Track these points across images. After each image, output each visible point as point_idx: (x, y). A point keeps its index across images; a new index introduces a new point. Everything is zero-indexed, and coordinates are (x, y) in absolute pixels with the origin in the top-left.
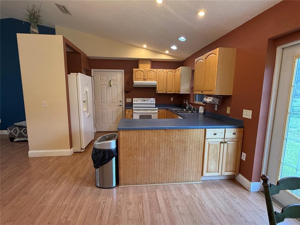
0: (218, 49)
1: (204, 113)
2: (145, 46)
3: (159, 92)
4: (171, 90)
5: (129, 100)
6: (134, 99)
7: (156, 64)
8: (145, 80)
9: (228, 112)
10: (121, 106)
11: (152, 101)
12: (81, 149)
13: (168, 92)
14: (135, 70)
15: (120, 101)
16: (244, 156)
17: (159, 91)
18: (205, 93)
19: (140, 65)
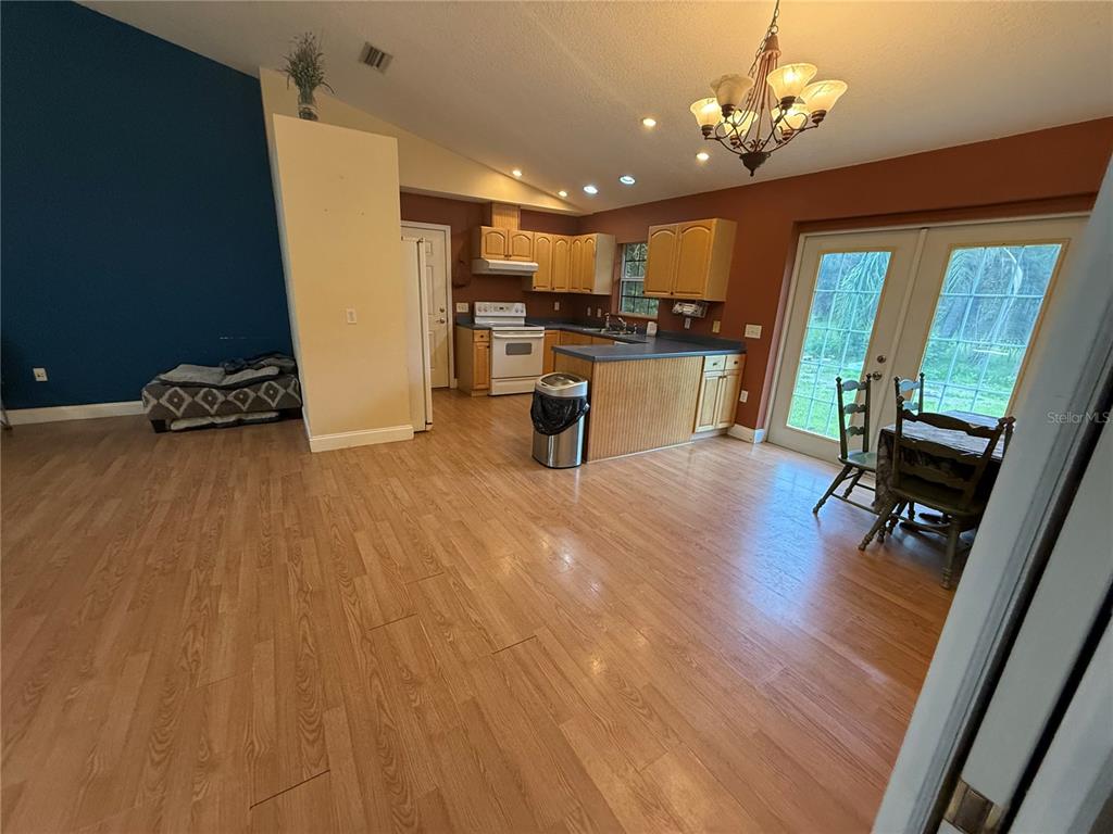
0: (715, 220)
1: (657, 335)
2: (517, 173)
3: (538, 289)
4: (562, 286)
5: (463, 308)
6: (477, 304)
7: (532, 219)
8: (507, 257)
9: (716, 329)
10: (442, 322)
11: (519, 309)
12: (426, 423)
13: (556, 290)
14: (485, 229)
15: (442, 311)
16: (745, 394)
17: (540, 284)
18: (677, 296)
19: (496, 219)
